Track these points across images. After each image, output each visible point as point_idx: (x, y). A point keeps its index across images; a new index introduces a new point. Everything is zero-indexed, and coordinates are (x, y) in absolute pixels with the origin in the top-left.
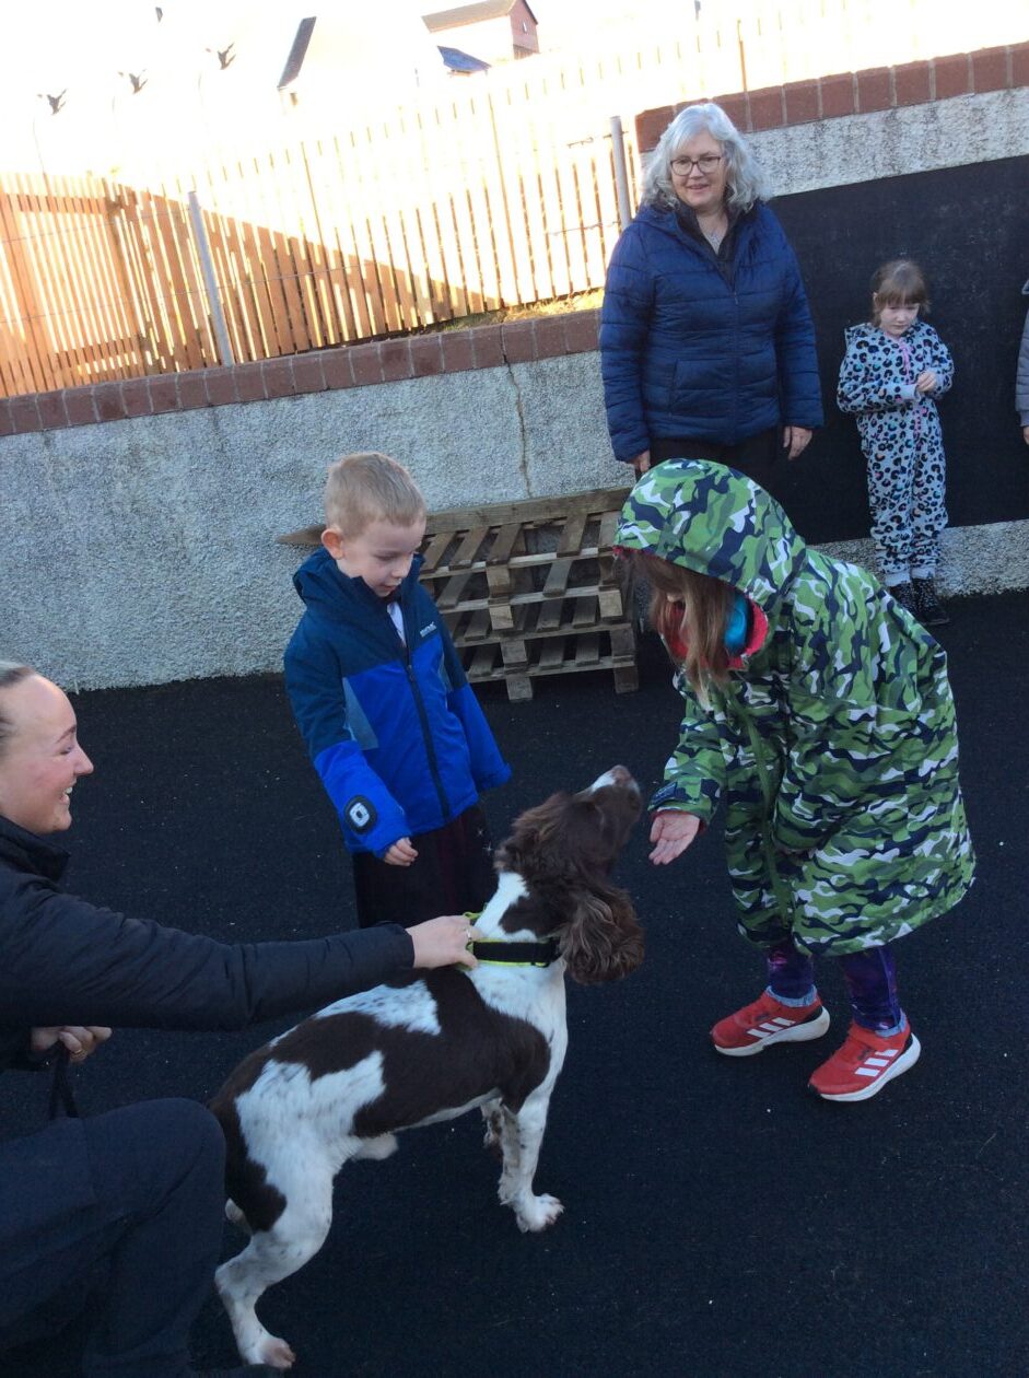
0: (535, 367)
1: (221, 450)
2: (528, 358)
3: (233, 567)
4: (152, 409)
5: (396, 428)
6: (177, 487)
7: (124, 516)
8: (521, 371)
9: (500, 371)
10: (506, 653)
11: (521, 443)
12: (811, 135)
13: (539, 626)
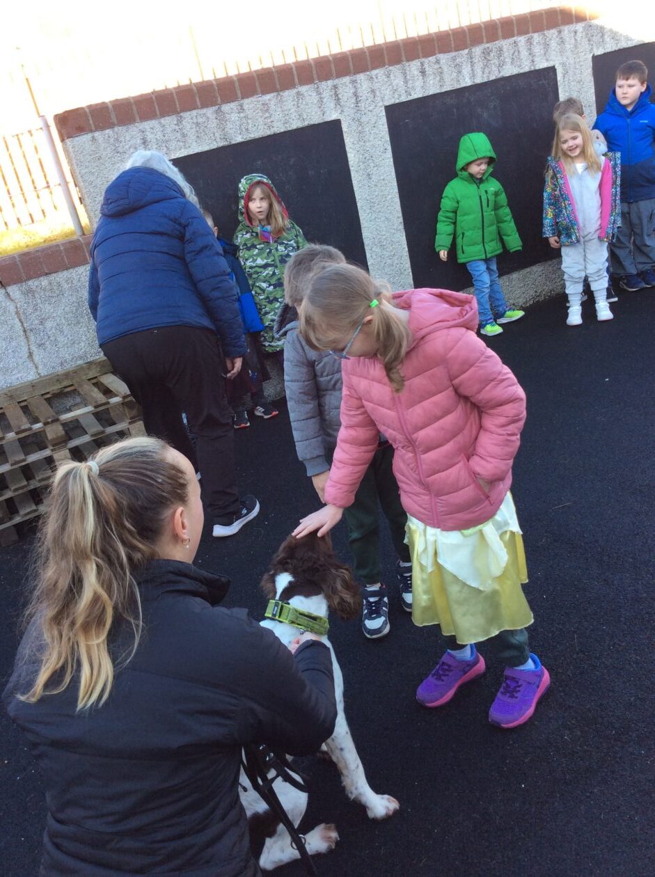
0: (24, 286)
2: (18, 280)
8: (14, 290)
11: (25, 341)
12: (175, 122)
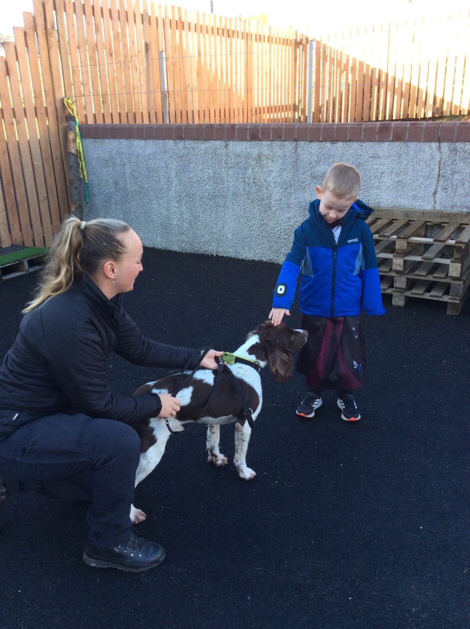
0: (453, 145)
1: (296, 162)
2: (450, 140)
3: (287, 215)
4: (271, 138)
5: (377, 164)
6: (274, 175)
7: (249, 184)
8: (445, 146)
9: (434, 145)
10: (396, 282)
11: (436, 182)
13: (416, 273)
